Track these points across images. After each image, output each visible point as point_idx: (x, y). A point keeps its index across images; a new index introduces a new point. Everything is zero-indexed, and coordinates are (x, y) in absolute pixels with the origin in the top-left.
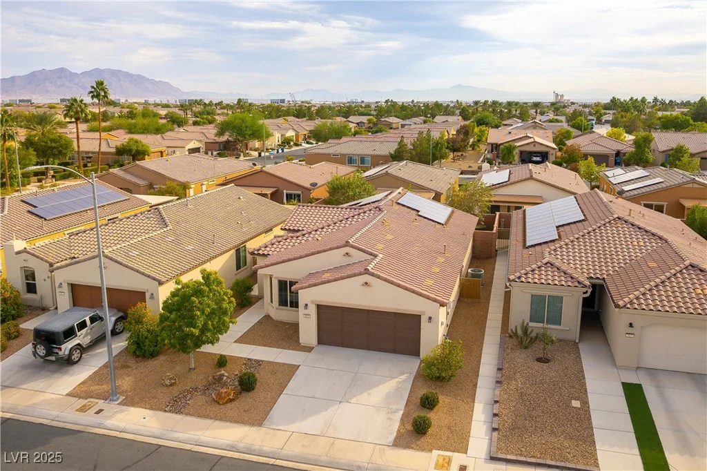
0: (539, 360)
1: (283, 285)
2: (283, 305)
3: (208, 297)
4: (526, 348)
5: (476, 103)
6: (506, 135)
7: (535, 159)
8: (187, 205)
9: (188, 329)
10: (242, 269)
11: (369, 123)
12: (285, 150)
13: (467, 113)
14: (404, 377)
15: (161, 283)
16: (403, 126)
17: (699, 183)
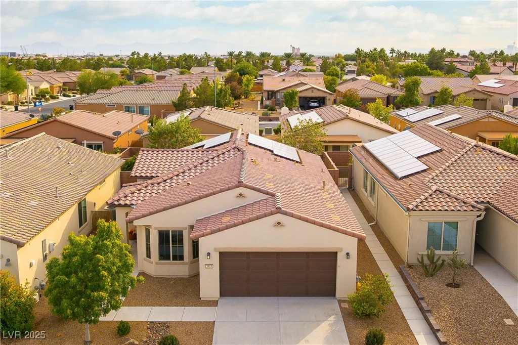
0: (449, 285)
1: (164, 236)
2: (164, 259)
3: (111, 252)
4: (432, 275)
5: (231, 54)
6: (280, 83)
7: (313, 104)
8: (6, 156)
9: (96, 294)
10: (84, 225)
11: (122, 75)
12: (43, 104)
13: (222, 64)
14: (332, 318)
15: (20, 245)
16: (159, 78)
17: (494, 118)
